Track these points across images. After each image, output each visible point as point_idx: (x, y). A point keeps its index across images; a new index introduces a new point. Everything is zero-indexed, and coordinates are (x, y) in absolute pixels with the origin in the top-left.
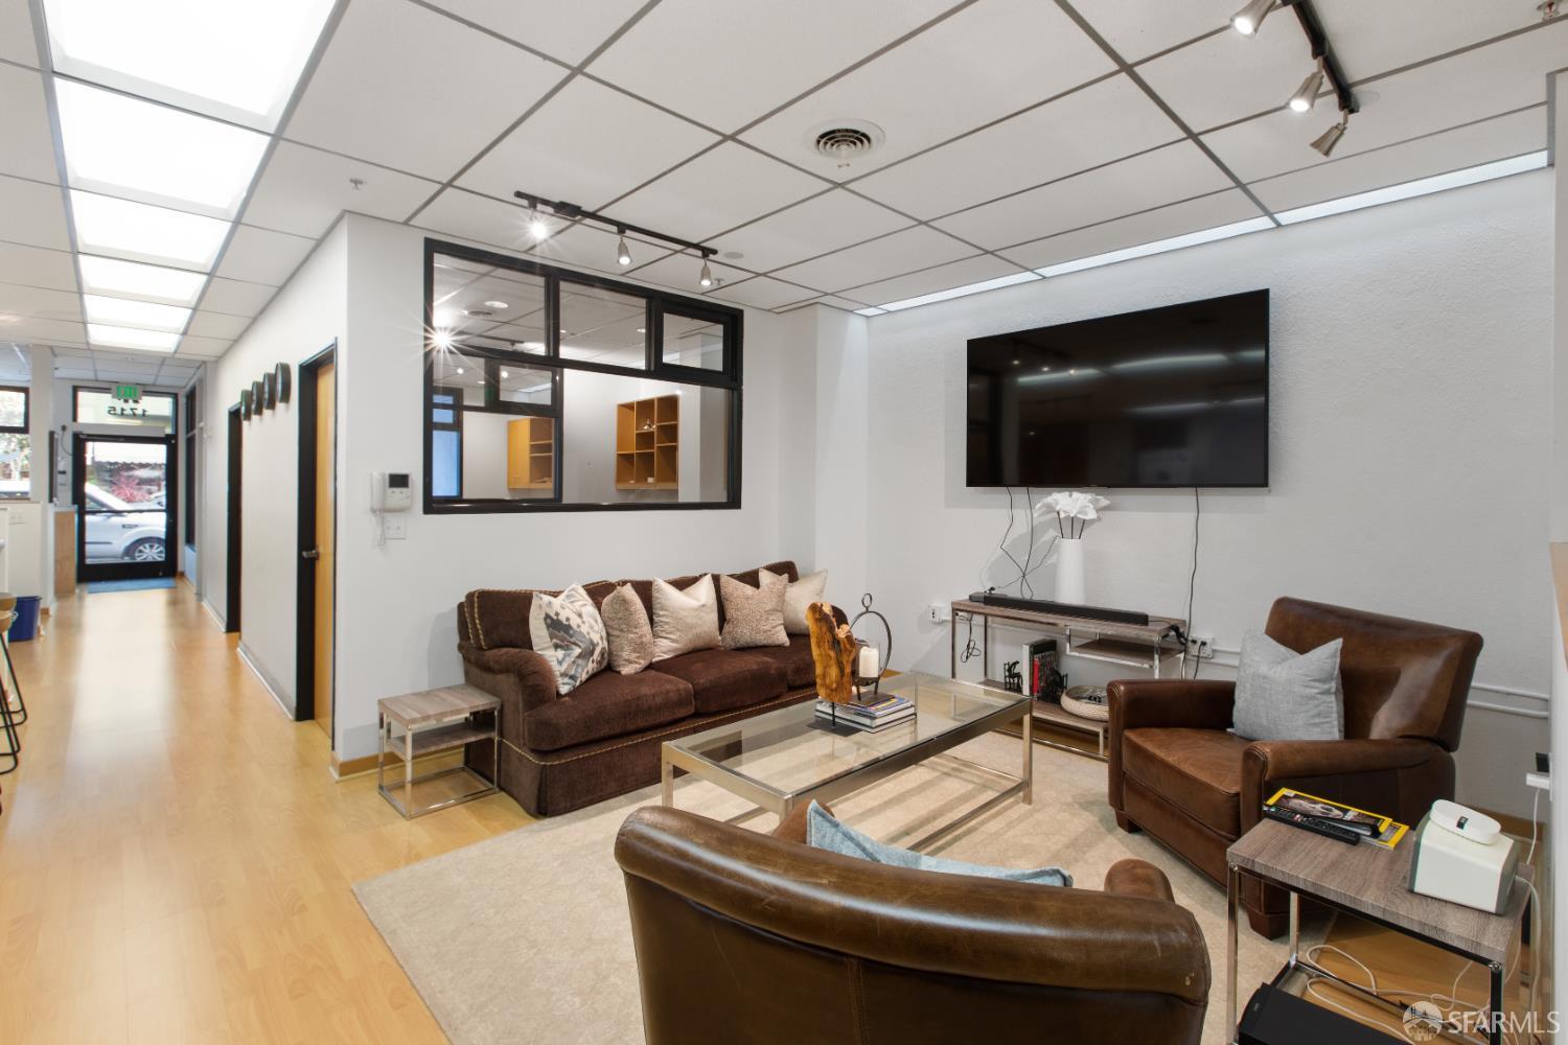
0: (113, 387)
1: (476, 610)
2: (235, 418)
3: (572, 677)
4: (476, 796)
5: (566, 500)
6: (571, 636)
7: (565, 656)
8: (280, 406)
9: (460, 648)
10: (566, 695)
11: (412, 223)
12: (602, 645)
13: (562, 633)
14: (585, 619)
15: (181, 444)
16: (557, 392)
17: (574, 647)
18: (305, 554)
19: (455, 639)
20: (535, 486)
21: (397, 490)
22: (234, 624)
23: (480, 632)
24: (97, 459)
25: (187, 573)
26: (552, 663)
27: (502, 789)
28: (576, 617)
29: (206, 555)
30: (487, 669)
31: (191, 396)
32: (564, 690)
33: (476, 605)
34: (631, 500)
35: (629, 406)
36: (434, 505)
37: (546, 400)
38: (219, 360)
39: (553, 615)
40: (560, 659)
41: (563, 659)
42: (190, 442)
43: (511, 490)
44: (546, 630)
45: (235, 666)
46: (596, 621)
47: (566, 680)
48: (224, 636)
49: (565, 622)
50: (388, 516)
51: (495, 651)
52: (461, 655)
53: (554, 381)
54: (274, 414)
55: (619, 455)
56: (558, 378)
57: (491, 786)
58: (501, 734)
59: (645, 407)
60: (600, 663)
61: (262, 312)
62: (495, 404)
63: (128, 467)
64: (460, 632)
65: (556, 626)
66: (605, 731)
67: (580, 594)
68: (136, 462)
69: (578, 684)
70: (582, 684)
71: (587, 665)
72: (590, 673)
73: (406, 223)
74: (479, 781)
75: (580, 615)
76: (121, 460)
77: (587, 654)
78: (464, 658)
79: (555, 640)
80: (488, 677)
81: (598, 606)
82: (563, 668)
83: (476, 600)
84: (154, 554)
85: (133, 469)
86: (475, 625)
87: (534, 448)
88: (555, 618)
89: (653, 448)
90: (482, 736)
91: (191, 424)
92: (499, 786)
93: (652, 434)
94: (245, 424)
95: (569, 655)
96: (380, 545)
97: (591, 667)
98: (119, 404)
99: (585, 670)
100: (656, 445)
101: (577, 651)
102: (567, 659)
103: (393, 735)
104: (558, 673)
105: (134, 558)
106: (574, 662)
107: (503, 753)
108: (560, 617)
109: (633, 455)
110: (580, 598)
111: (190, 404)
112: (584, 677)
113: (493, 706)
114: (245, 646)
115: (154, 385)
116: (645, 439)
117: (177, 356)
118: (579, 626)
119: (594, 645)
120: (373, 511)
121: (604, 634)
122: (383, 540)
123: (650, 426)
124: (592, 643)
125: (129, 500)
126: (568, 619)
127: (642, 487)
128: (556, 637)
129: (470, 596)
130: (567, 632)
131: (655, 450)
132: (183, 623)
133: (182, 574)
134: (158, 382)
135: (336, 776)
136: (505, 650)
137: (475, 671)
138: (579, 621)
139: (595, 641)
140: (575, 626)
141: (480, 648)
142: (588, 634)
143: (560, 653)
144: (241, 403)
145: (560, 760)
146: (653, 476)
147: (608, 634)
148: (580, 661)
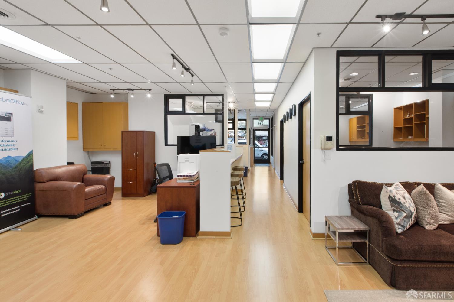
0: (259, 118)
1: (357, 188)
2: (282, 122)
3: (402, 226)
4: (360, 264)
5: (374, 145)
6: (401, 207)
7: (399, 216)
8: (293, 117)
9: (350, 201)
10: (401, 234)
11: (332, 47)
12: (415, 213)
13: (397, 205)
14: (407, 200)
15: (270, 130)
16: (370, 106)
17: (402, 212)
18: (300, 162)
19: (347, 197)
20: (358, 140)
21: (329, 142)
22: (282, 178)
23: (359, 197)
24: (256, 135)
25: (272, 163)
26: (392, 218)
27: (370, 264)
28: (403, 199)
29: (275, 159)
30: (362, 212)
31: (272, 119)
32: (399, 231)
33: (357, 186)
34: (401, 146)
35: (400, 108)
36: (339, 148)
37: (366, 109)
38: (278, 107)
39: (392, 196)
40: (396, 216)
41: (398, 217)
42: (272, 130)
43: (350, 142)
44: (389, 203)
45: (282, 190)
46: (411, 201)
47: (400, 227)
48: (280, 181)
49: (398, 200)
50: (326, 151)
51: (365, 206)
52: (350, 204)
53: (369, 102)
54: (291, 120)
55: (395, 128)
56: (370, 101)
57: (366, 262)
58: (369, 241)
59: (408, 108)
60: (414, 221)
61: (288, 92)
62: (349, 112)
63: (261, 137)
64: (349, 195)
65: (394, 201)
66: (424, 258)
67: (401, 187)
68: (262, 135)
69: (405, 230)
70: (407, 230)
71: (409, 221)
72: (410, 225)
73: (331, 47)
74: (360, 257)
75: (404, 198)
76: (260, 135)
77: (409, 216)
78: (351, 205)
79: (393, 208)
80: (363, 216)
81: (410, 193)
82: (398, 221)
83: (357, 185)
84: (265, 157)
85: (262, 137)
86: (357, 194)
87: (358, 127)
88: (394, 198)
89: (412, 124)
90: (362, 241)
91: (272, 126)
92: (369, 262)
93: (412, 118)
94: (284, 124)
95: (401, 216)
96: (324, 161)
97: (411, 223)
98: (260, 122)
99: (409, 224)
100: (414, 123)
101: (404, 214)
102: (400, 217)
103: (330, 230)
104: (395, 223)
105: (262, 158)
106: (403, 219)
107: (371, 249)
108: (395, 198)
109: (402, 127)
110: (401, 189)
111: (272, 120)
112: (408, 227)
113: (367, 229)
114: (285, 185)
115: (266, 117)
116: (408, 121)
117: (271, 108)
118: (404, 203)
119: (412, 213)
120: (322, 149)
121: (415, 208)
122: (325, 159)
123: (409, 115)
124: (411, 211)
125: (261, 144)
126: (399, 199)
127: (406, 140)
128: (394, 207)
129: (354, 182)
130: (399, 205)
131: (413, 125)
132: (271, 175)
133: (271, 163)
134: (267, 116)
135: (312, 236)
136: (370, 207)
137: (356, 212)
138: (404, 201)
139: (412, 211)
140: (403, 203)
141: (359, 204)
142: (409, 207)
143: (396, 214)
144: (283, 118)
145: (402, 265)
146: (411, 136)
147: (416, 208)
148: (406, 219)
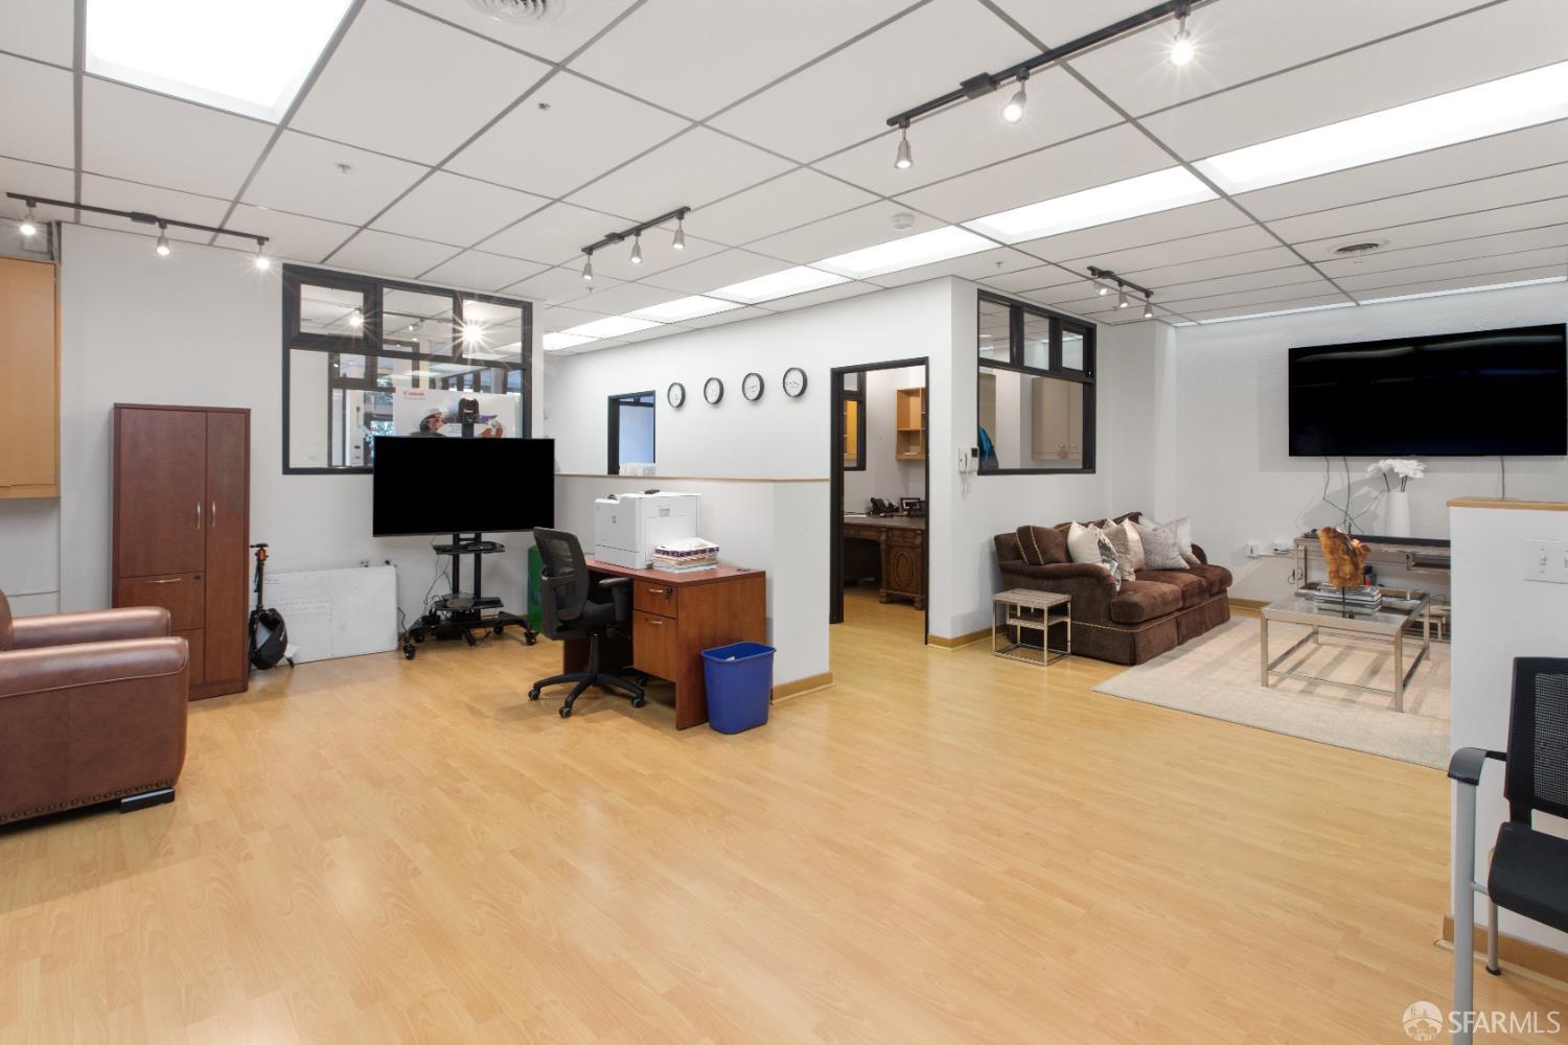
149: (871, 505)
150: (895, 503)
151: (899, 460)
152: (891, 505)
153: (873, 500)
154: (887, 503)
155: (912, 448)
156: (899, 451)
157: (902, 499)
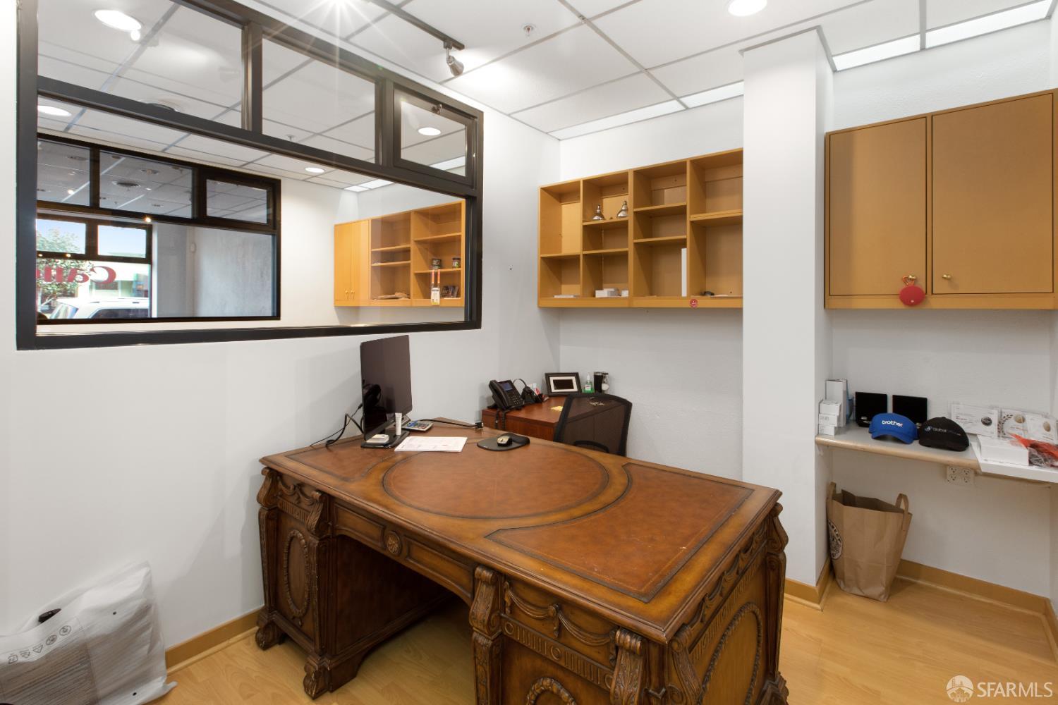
149: (490, 393)
150: (536, 387)
151: (544, 309)
152: (528, 391)
153: (493, 385)
154: (520, 388)
155: (564, 287)
156: (544, 292)
157: (548, 376)
